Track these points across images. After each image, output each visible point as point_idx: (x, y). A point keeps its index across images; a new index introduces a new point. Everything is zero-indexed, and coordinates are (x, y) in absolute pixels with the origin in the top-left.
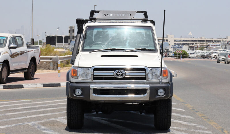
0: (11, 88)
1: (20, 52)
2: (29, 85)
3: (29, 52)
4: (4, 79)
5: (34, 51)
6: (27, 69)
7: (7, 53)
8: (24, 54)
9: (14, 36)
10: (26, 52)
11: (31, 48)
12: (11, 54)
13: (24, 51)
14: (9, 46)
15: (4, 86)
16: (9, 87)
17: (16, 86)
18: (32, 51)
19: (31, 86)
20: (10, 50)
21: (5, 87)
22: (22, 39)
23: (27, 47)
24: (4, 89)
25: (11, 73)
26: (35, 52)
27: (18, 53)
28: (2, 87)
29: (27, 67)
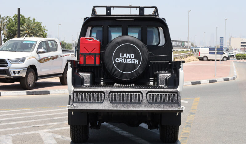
0: (35, 95)
1: (52, 57)
2: (56, 91)
3: (64, 56)
4: (30, 84)
5: (70, 55)
6: (62, 74)
7: (35, 58)
8: (58, 58)
9: (45, 40)
10: (60, 56)
11: (67, 52)
12: (40, 58)
13: (57, 56)
14: (37, 51)
15: (27, 92)
16: (33, 93)
17: (41, 92)
18: (68, 55)
19: (59, 92)
20: (38, 55)
21: (28, 94)
22: (56, 44)
23: (62, 52)
24: (27, 95)
25: (39, 78)
26: (72, 57)
27: (49, 57)
28: (26, 93)
29: (62, 72)
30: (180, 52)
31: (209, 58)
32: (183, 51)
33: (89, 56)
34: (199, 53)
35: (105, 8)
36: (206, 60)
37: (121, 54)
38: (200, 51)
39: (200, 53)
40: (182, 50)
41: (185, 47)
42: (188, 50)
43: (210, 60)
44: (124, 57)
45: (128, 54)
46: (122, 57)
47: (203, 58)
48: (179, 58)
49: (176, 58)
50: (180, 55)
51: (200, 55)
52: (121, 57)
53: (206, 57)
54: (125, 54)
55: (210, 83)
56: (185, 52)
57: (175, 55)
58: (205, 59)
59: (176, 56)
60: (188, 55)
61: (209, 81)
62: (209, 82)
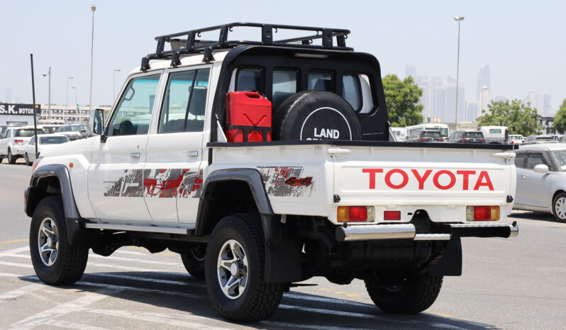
33: (255, 133)
35: (260, 29)
37: (315, 129)
44: (321, 136)
45: (328, 130)
46: (318, 136)
52: (316, 135)
54: (323, 130)
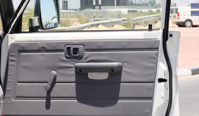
30: (145, 14)
31: (194, 24)
32: (151, 13)
34: (178, 15)
36: (190, 27)
38: (178, 12)
39: (180, 14)
40: (149, 11)
41: (157, 6)
42: (159, 10)
43: (196, 26)
47: (184, 23)
48: (143, 23)
49: (137, 24)
50: (145, 18)
51: (179, 19)
53: (190, 21)
55: (193, 74)
56: (154, 13)
57: (134, 19)
58: (188, 24)
59: (136, 20)
60: (158, 18)
61: (192, 71)
62: (191, 73)
